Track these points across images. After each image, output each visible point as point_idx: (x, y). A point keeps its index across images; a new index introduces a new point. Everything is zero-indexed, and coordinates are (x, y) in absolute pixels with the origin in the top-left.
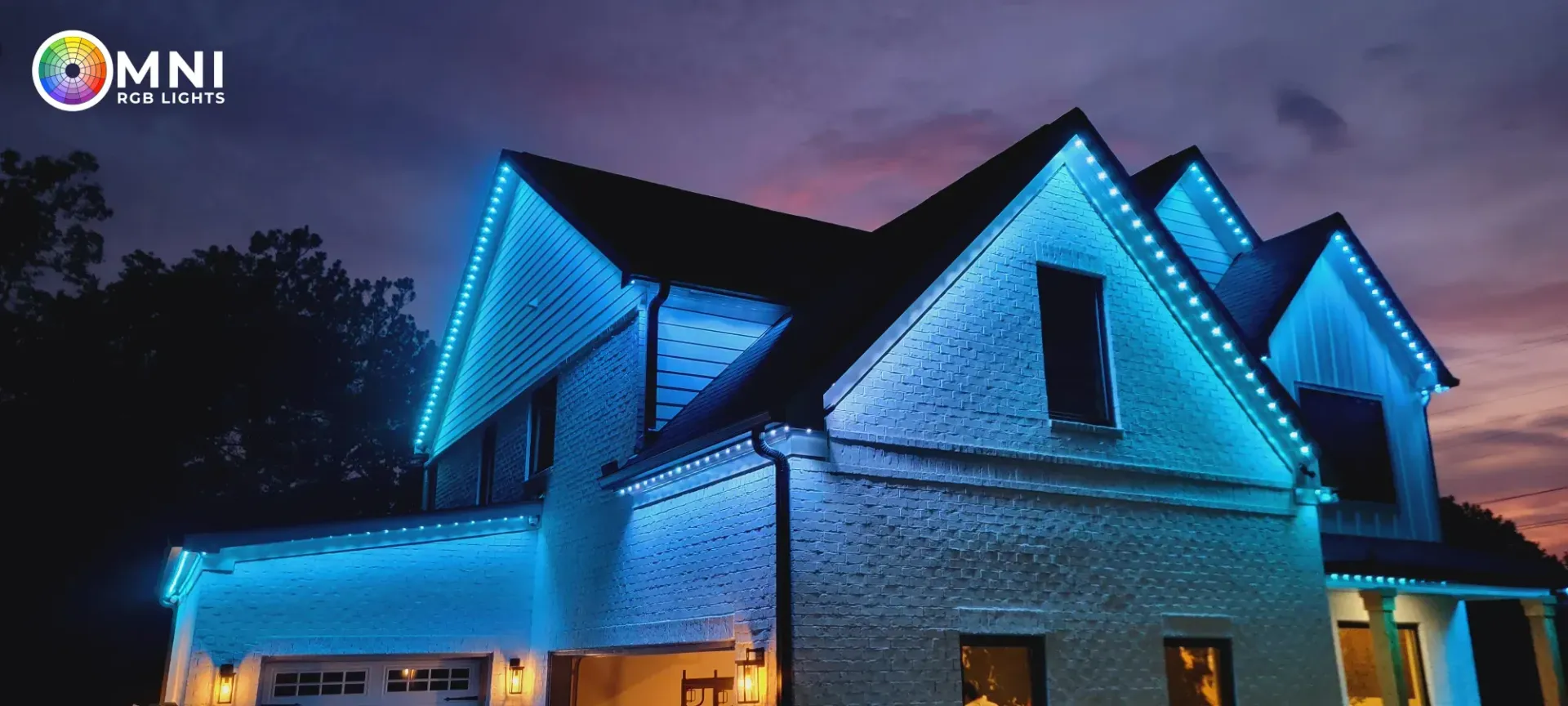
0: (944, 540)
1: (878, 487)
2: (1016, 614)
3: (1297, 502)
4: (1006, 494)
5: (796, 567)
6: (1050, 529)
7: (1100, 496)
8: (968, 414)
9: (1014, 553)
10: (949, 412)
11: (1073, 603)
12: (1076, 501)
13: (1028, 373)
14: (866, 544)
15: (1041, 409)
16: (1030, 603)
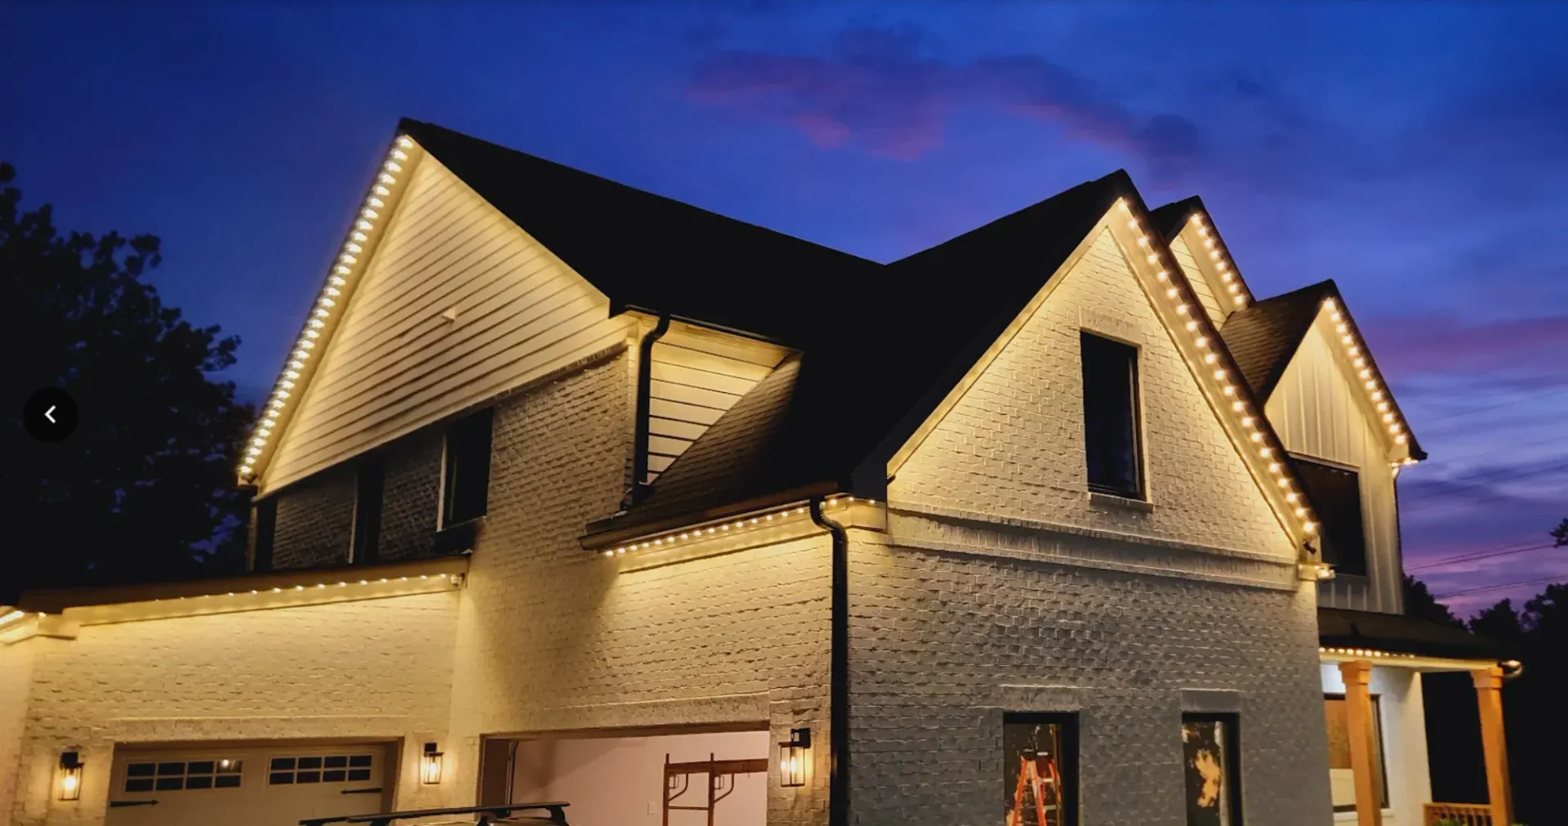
0: (991, 616)
1: (932, 561)
2: (1054, 691)
3: (1298, 578)
4: (1046, 568)
5: (853, 644)
6: (1087, 604)
7: (1131, 571)
8: (1015, 484)
9: (1053, 629)
10: (999, 482)
11: (1104, 679)
12: (1109, 576)
13: (1070, 444)
14: (920, 621)
15: (1082, 482)
16: (1067, 680)
